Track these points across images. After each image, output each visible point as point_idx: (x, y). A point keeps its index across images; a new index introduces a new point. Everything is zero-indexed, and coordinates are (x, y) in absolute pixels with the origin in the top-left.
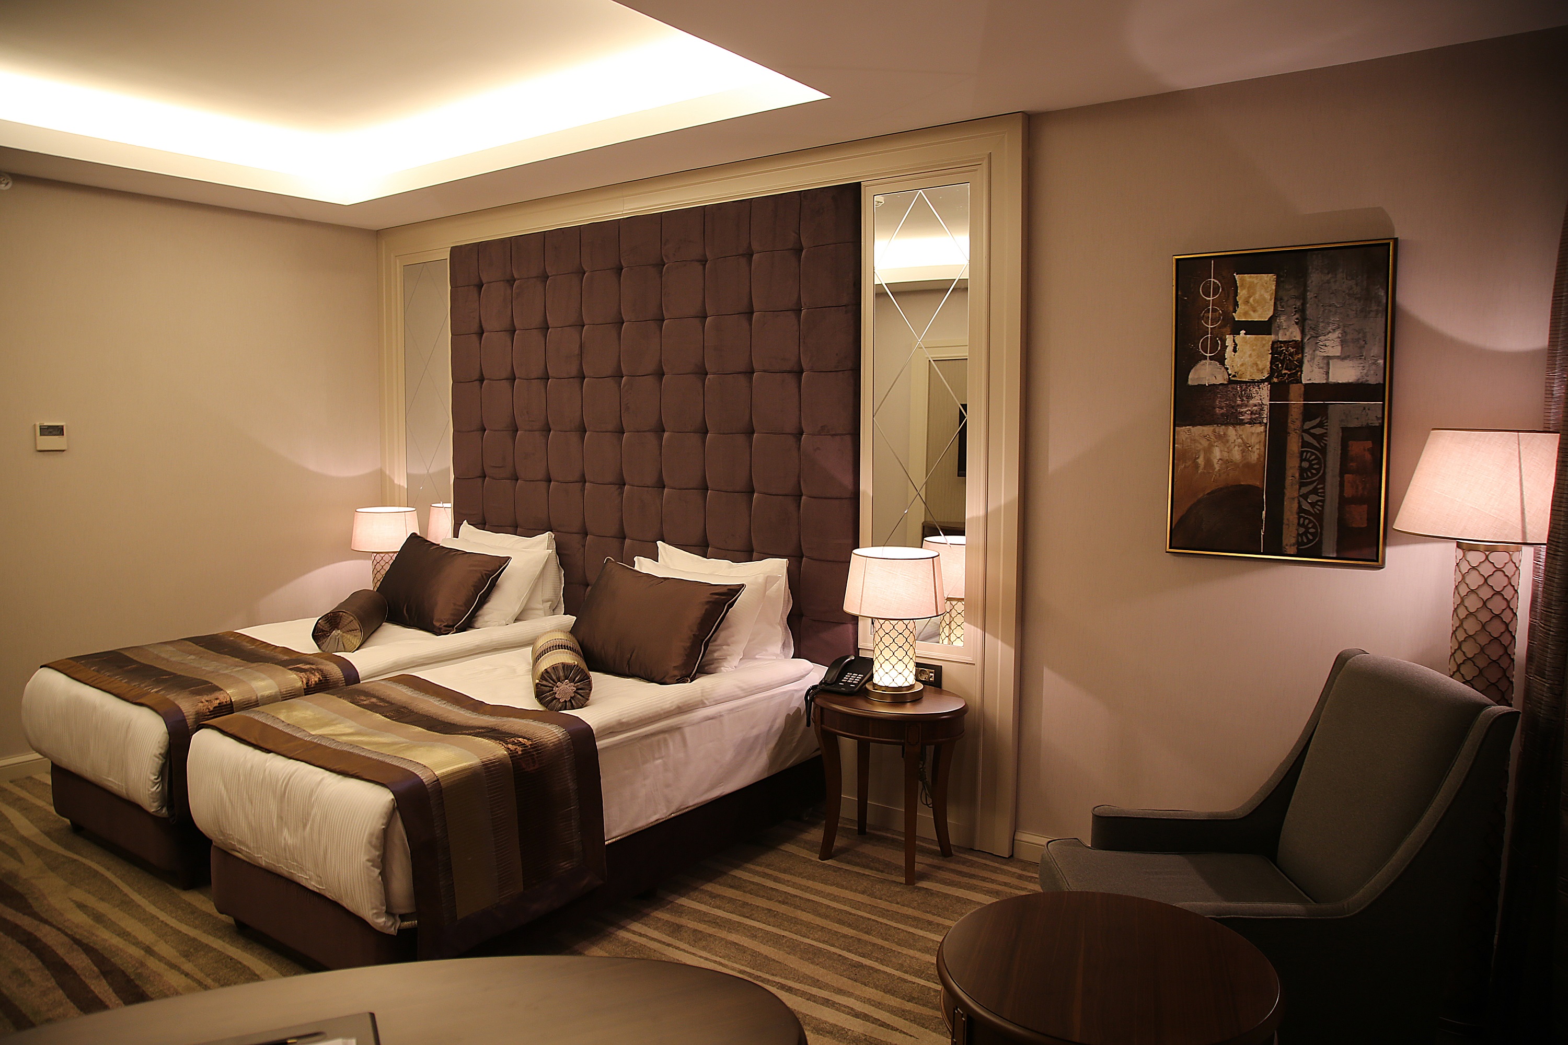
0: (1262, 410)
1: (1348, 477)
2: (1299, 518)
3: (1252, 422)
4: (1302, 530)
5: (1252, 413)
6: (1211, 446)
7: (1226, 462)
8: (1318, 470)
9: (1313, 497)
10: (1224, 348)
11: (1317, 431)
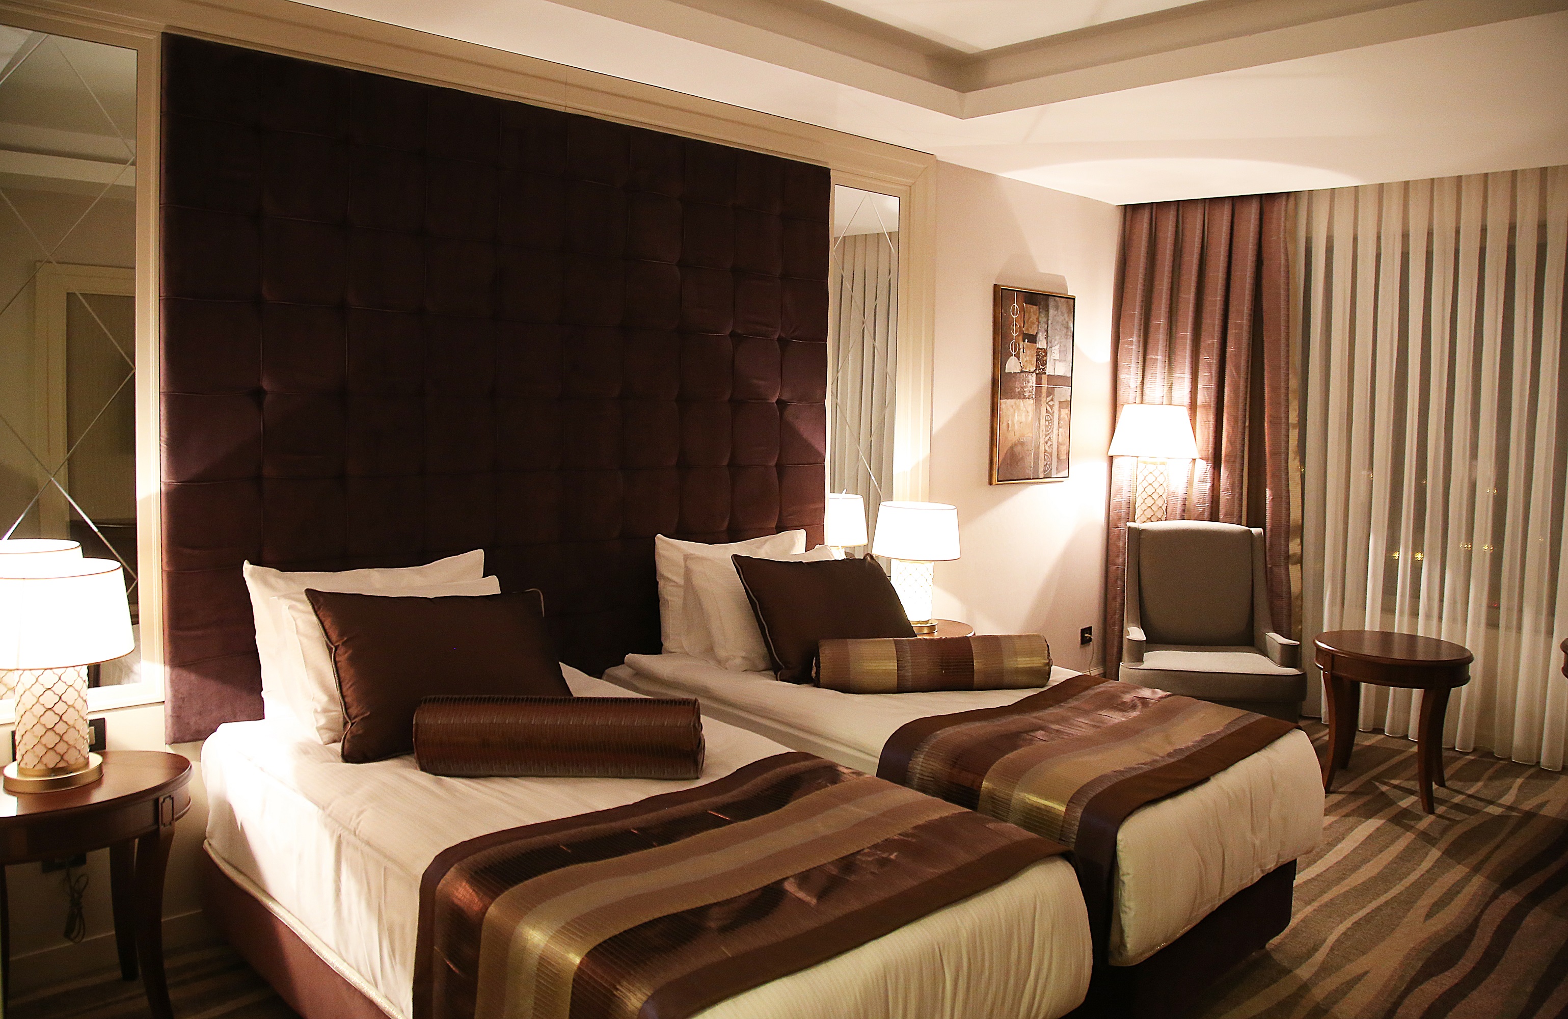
0: (1032, 389)
1: (1061, 429)
2: (1045, 455)
3: (1029, 398)
4: (1045, 463)
5: (1029, 392)
6: (1014, 413)
7: (1020, 423)
8: (1051, 427)
9: (1049, 443)
10: (1019, 349)
11: (1051, 403)
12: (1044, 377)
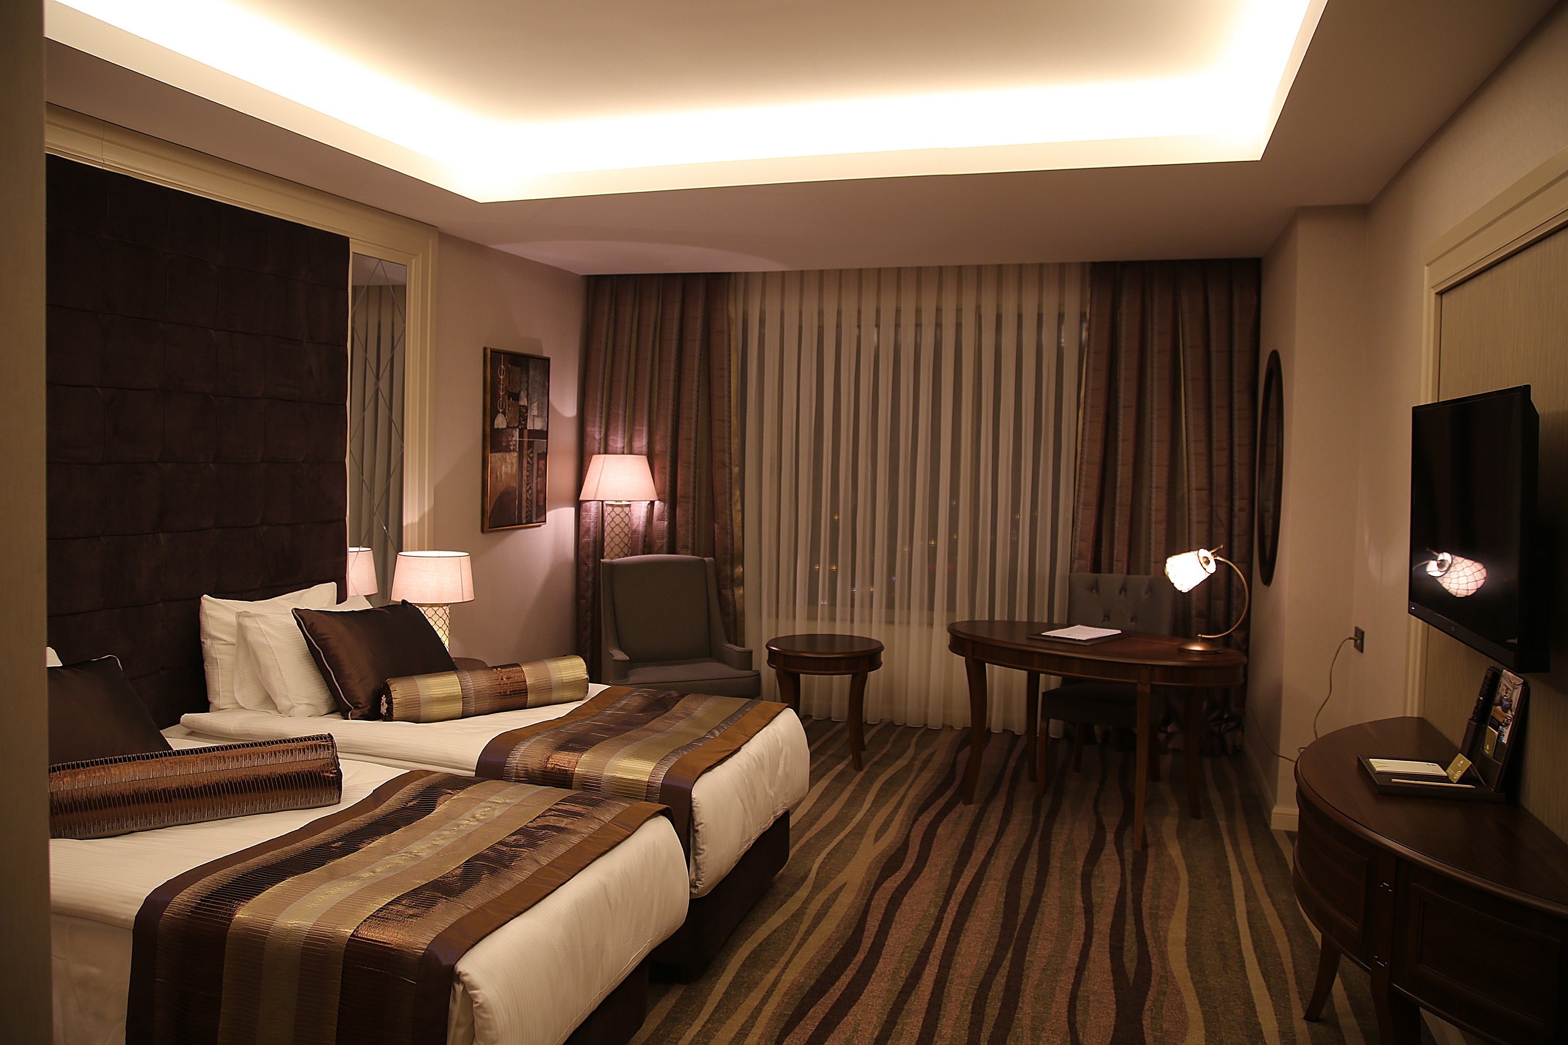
0: (516, 443)
1: (539, 479)
2: (527, 502)
3: (513, 451)
4: (527, 509)
5: (514, 445)
6: (502, 465)
7: (506, 474)
8: (531, 476)
9: (530, 491)
10: (506, 406)
11: (531, 455)
12: (526, 432)
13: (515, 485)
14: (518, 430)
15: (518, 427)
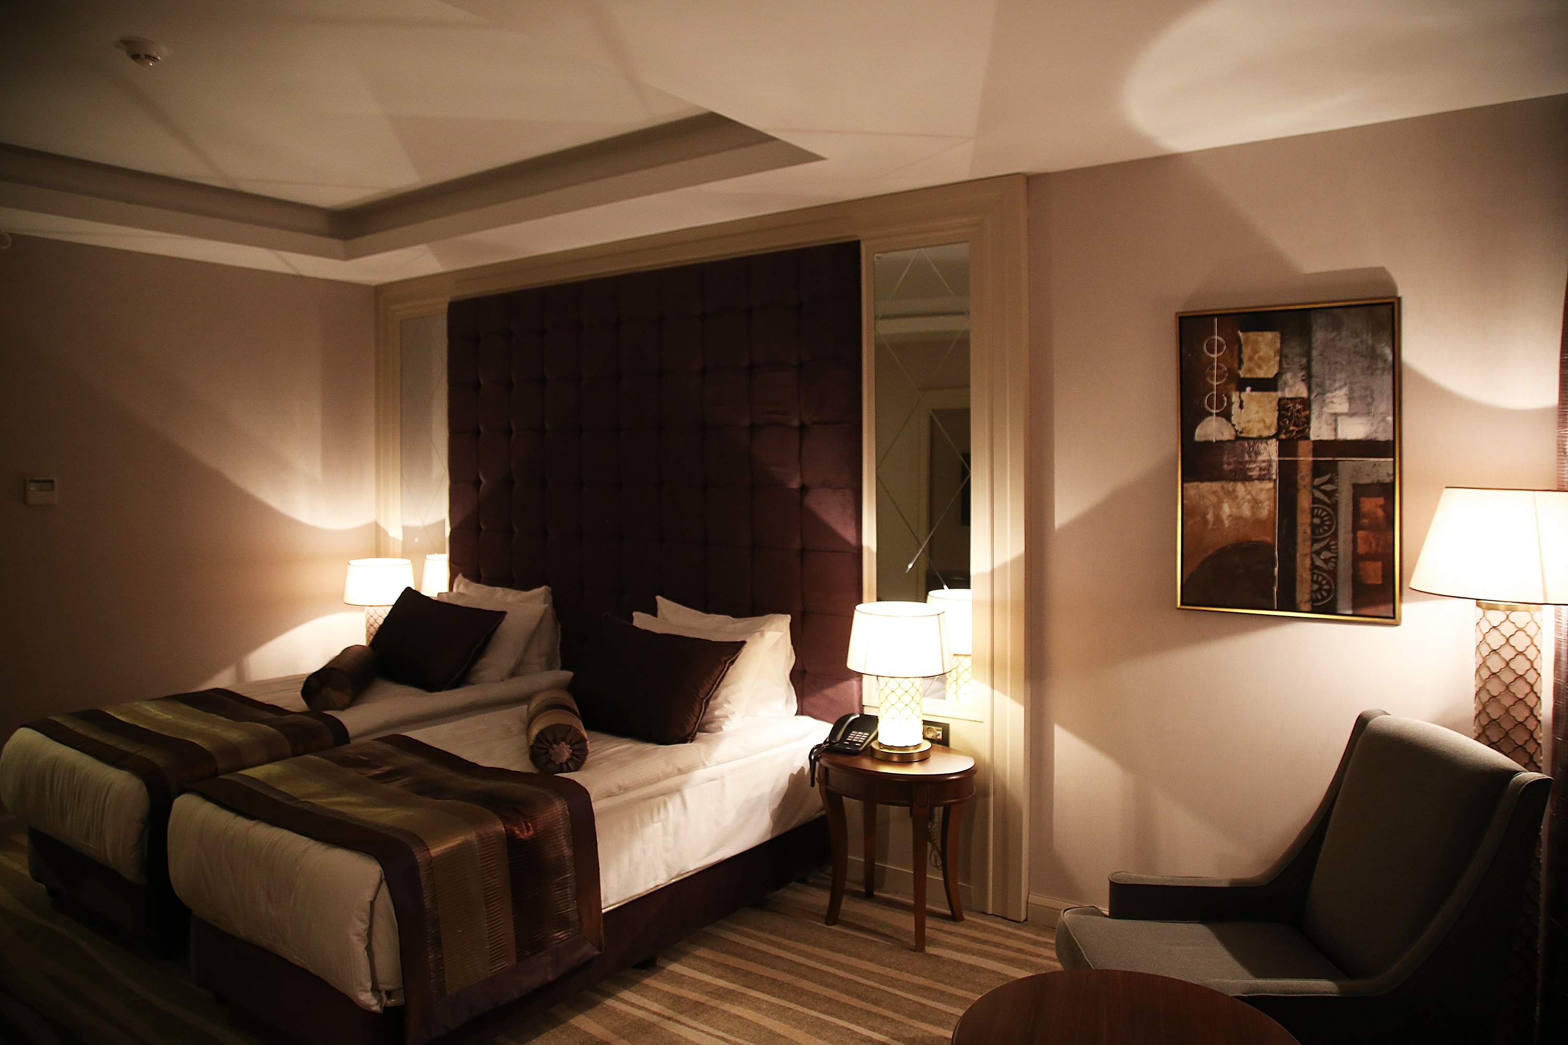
0: (1270, 466)
2: (1313, 574)
3: (1261, 478)
4: (1316, 587)
5: (1261, 469)
6: (1220, 502)
7: (1237, 519)
8: (1330, 526)
9: (1326, 554)
10: (1230, 404)
12: (1305, 445)
13: (1272, 537)
14: (1273, 446)
15: (1276, 436)
